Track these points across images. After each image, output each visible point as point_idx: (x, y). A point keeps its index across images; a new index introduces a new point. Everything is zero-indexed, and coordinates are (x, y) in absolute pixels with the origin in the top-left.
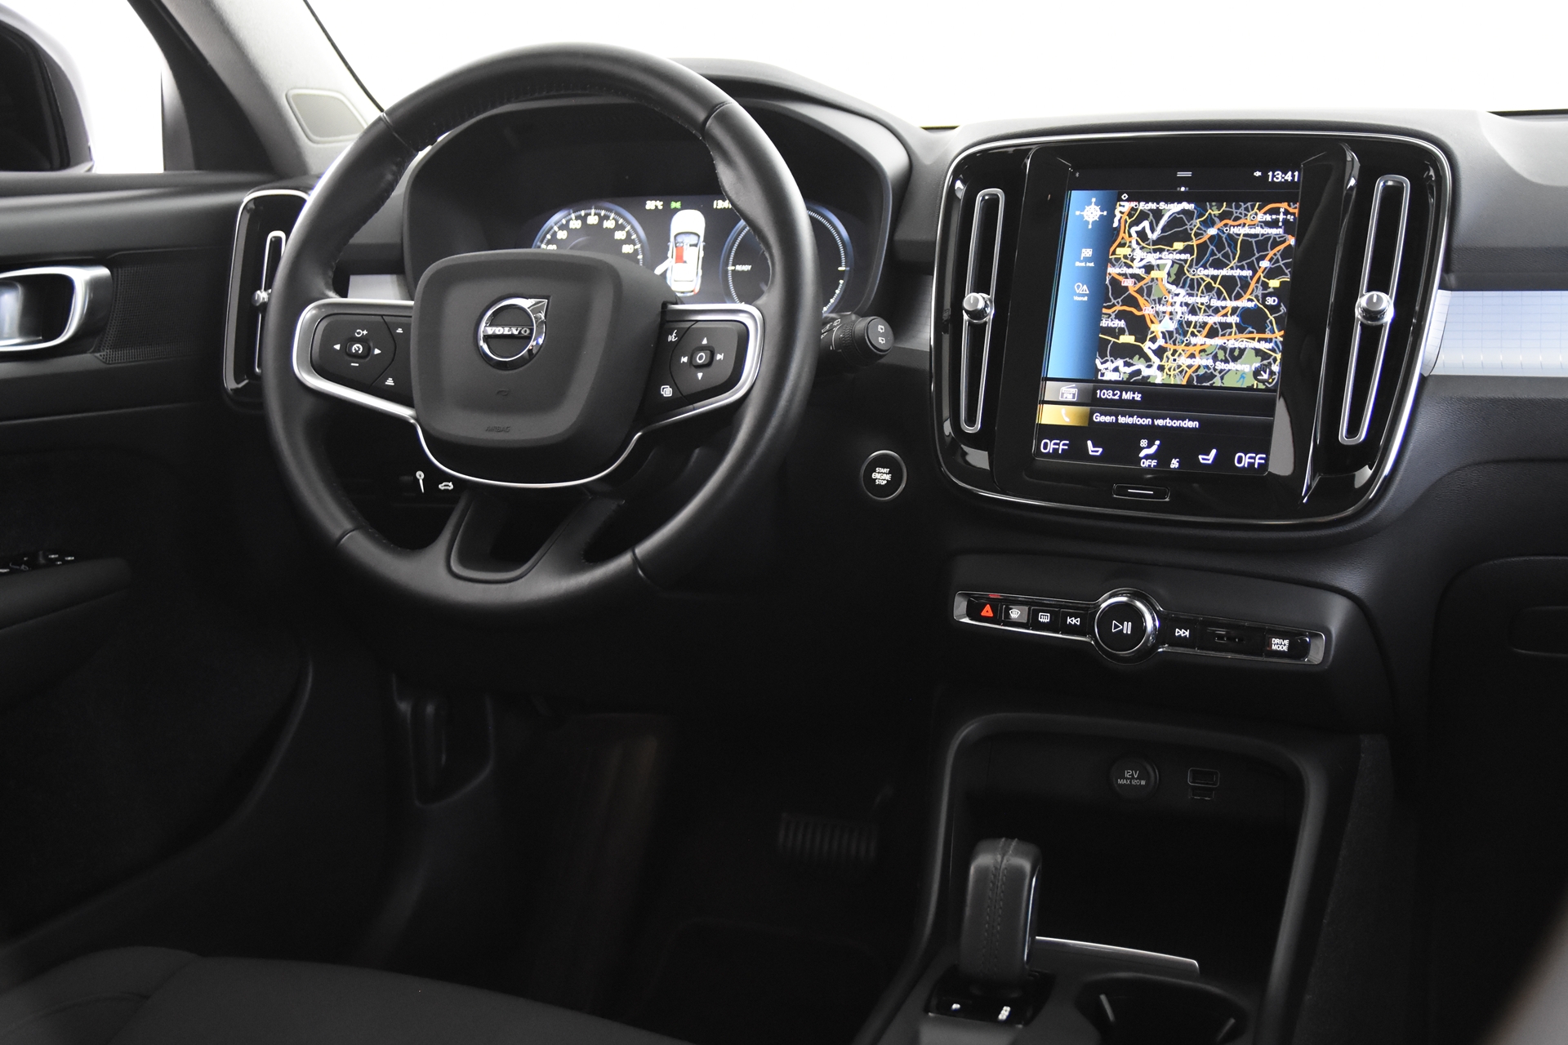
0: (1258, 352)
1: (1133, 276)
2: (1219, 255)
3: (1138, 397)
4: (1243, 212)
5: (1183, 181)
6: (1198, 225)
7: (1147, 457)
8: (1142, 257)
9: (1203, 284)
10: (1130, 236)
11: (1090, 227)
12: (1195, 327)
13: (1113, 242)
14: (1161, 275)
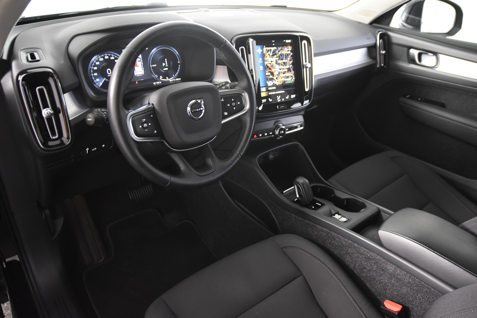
0: (291, 76)
1: (269, 63)
2: (282, 58)
3: (275, 88)
4: (284, 49)
5: (273, 43)
6: (278, 52)
7: (279, 99)
8: (270, 59)
9: (281, 64)
10: (267, 55)
11: (260, 54)
12: (281, 73)
13: (265, 56)
14: (274, 63)
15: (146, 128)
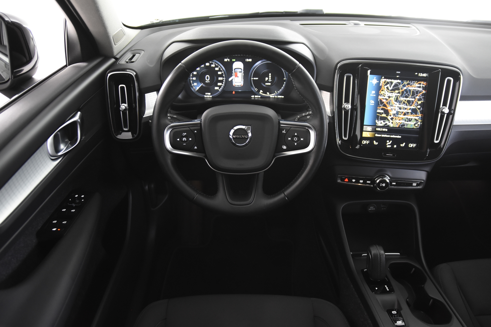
0: (415, 119)
1: (385, 99)
2: (407, 95)
3: (386, 130)
4: (413, 84)
5: (398, 74)
6: (402, 86)
7: (389, 145)
8: (388, 94)
9: (403, 102)
10: (384, 88)
11: (374, 85)
12: (401, 113)
13: (380, 89)
14: (392, 99)
15: (185, 141)
